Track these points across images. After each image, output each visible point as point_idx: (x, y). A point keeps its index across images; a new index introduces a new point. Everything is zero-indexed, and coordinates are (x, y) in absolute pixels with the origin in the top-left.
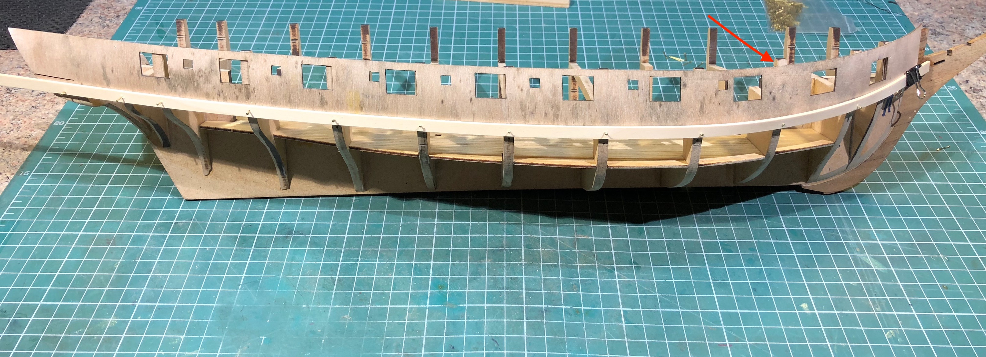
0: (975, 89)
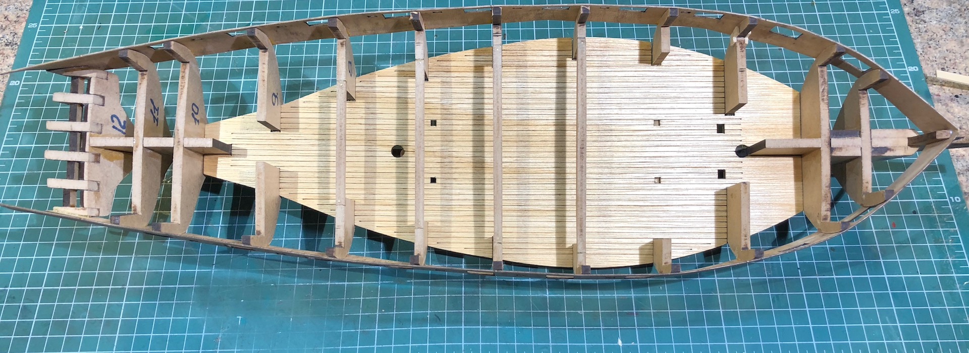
0: (918, 11)
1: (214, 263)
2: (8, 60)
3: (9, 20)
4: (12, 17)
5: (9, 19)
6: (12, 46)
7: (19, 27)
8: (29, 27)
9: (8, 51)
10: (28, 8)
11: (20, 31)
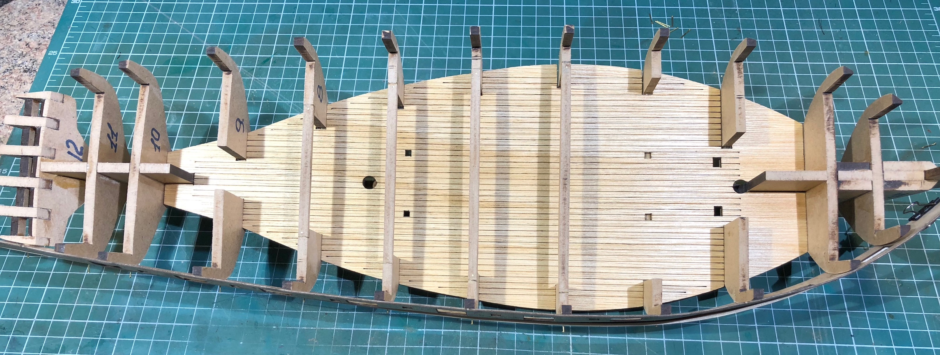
1: (215, 301)
2: (24, 86)
3: (30, 48)
4: (34, 45)
5: (31, 46)
6: (30, 73)
7: (40, 54)
8: (49, 54)
9: (26, 77)
10: (50, 36)
11: (40, 57)
